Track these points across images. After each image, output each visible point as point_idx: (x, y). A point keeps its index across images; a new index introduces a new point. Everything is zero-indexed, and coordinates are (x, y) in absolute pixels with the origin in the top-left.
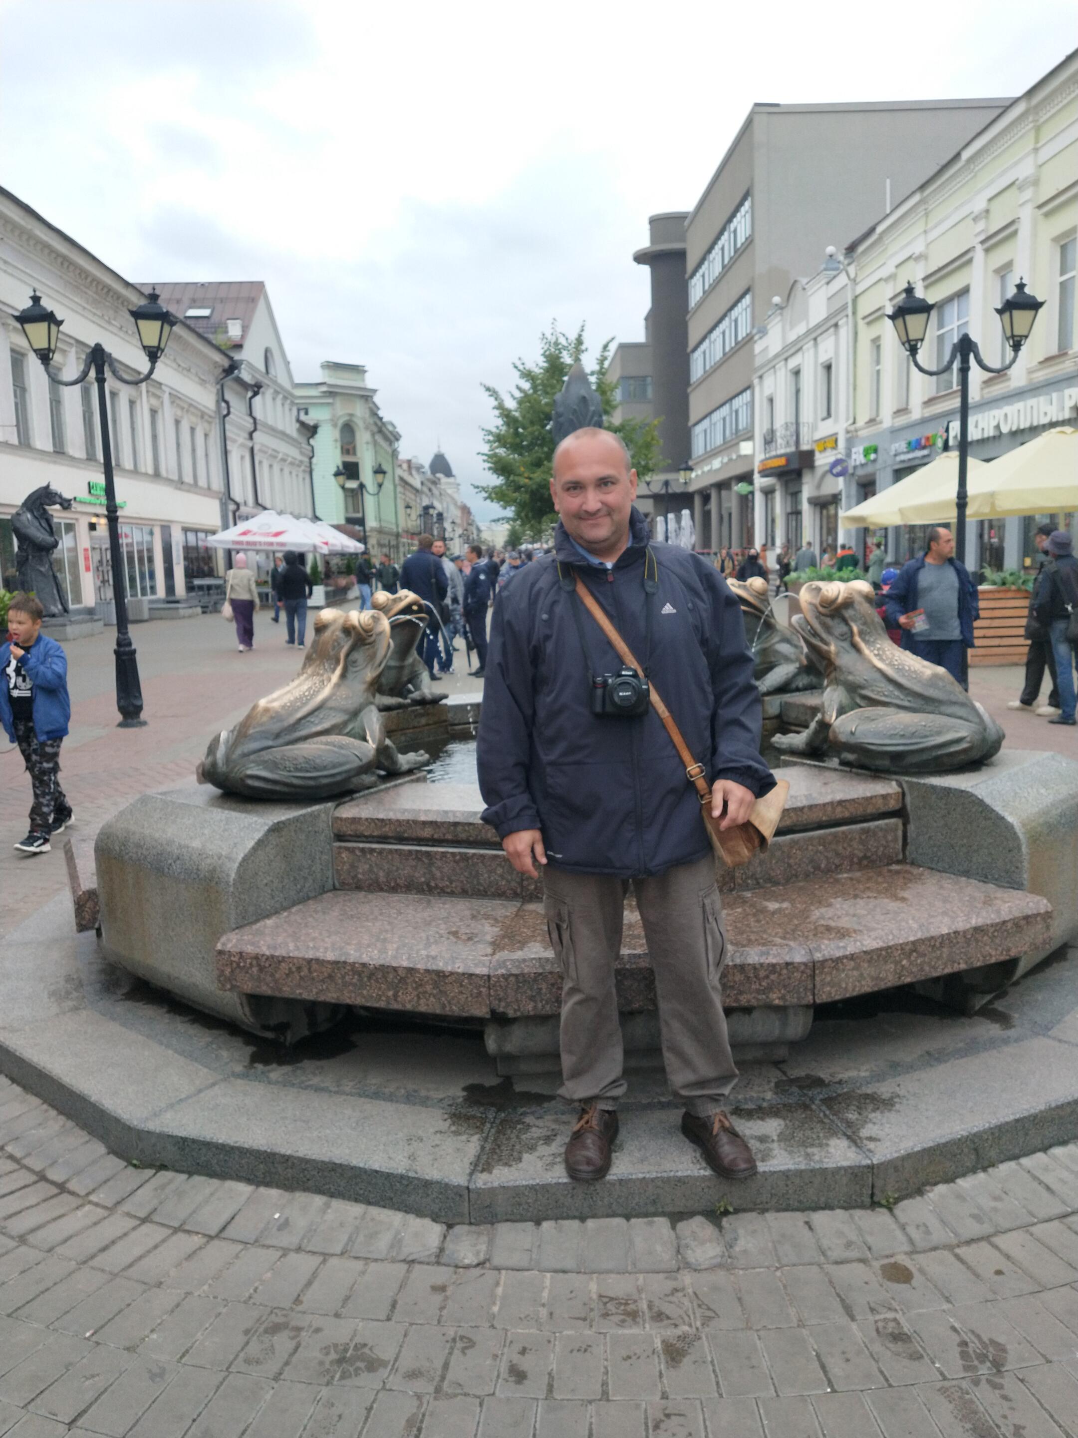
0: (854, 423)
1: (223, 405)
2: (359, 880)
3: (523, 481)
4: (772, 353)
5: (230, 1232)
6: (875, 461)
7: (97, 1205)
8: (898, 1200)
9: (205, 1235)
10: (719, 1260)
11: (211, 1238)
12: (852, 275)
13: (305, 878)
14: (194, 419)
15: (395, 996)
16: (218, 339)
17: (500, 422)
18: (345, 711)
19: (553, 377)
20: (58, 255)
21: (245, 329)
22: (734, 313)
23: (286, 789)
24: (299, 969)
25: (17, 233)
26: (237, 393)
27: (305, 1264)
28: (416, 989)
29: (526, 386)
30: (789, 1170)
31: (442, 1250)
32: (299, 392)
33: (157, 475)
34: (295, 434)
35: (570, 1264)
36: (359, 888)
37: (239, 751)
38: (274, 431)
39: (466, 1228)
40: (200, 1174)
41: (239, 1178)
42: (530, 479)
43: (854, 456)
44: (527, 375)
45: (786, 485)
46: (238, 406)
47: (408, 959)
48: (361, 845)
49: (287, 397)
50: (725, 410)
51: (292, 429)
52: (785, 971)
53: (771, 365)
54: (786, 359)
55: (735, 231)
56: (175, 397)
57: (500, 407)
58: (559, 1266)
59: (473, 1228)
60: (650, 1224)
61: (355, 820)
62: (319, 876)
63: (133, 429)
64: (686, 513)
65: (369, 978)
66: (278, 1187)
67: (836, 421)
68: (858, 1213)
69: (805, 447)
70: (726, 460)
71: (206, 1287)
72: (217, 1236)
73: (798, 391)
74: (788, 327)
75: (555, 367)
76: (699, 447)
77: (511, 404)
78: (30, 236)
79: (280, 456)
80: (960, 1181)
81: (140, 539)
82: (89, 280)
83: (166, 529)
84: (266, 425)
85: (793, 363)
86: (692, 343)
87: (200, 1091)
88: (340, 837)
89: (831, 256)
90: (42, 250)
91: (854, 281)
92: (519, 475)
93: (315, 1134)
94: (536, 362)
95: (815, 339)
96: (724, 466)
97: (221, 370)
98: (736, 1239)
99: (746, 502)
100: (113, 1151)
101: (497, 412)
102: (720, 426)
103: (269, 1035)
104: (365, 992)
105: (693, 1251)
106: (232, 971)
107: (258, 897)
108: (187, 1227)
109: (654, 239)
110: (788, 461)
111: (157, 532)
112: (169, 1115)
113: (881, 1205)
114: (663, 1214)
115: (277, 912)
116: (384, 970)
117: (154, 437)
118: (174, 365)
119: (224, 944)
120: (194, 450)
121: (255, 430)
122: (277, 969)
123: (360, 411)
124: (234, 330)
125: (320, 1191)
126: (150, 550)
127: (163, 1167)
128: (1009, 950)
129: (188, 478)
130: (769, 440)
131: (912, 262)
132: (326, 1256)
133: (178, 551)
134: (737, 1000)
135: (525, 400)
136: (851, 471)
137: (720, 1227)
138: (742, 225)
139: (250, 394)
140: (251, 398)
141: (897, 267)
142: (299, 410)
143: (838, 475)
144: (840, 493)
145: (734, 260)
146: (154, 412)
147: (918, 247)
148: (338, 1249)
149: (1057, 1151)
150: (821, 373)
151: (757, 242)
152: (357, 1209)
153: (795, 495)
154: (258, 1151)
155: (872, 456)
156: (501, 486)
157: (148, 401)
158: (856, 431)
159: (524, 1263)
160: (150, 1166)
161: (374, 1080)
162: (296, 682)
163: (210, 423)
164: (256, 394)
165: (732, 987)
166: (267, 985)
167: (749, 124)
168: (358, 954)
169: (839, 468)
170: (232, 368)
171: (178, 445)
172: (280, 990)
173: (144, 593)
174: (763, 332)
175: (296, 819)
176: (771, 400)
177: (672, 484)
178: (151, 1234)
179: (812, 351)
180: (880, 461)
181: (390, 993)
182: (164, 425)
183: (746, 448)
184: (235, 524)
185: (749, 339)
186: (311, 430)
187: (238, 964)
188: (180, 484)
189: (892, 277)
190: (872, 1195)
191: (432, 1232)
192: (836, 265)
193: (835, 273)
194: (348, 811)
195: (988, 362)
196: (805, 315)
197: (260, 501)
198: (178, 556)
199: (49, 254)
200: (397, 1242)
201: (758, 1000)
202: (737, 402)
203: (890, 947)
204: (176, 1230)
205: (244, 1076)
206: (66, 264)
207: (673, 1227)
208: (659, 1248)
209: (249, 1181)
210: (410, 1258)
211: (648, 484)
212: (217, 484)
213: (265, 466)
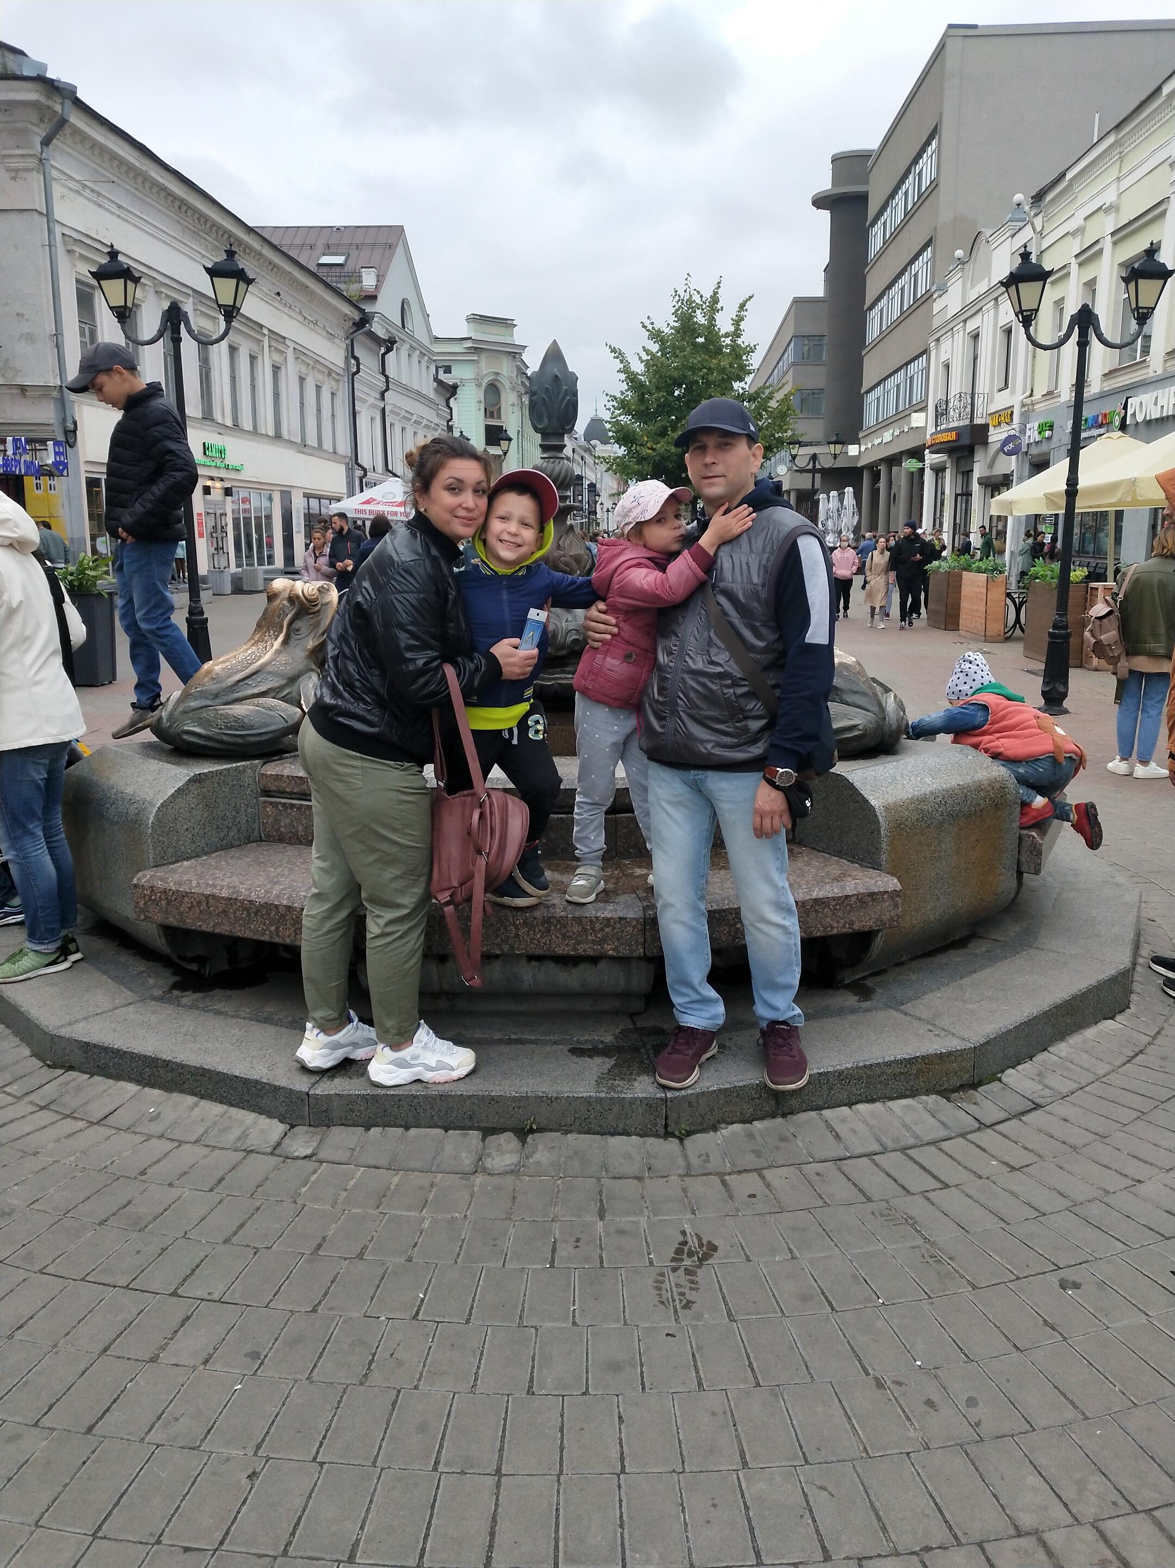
0: (1031, 395)
1: (353, 361)
2: (281, 833)
3: (646, 452)
4: (951, 312)
5: (111, 1120)
6: (1049, 438)
7: (9, 1094)
8: (689, 1133)
9: (88, 1122)
10: (513, 1167)
11: (93, 1124)
12: (1039, 229)
13: (229, 828)
14: (320, 377)
15: (277, 930)
16: (351, 290)
17: (624, 387)
18: (282, 676)
19: (683, 339)
20: (175, 198)
21: (380, 279)
22: (915, 268)
23: (217, 746)
24: (199, 903)
25: (132, 174)
26: (370, 349)
27: (163, 1146)
28: (293, 925)
29: (655, 347)
30: (590, 1097)
31: (279, 1144)
32: (437, 348)
33: (278, 436)
34: (432, 395)
35: (383, 1162)
36: (281, 840)
37: (181, 709)
38: (407, 391)
39: (305, 1128)
40: (99, 1075)
41: (130, 1080)
42: (653, 449)
43: (1028, 433)
44: (656, 335)
45: (957, 463)
46: (369, 362)
47: (288, 898)
48: (283, 801)
49: (425, 353)
50: (900, 376)
51: (429, 388)
52: (618, 925)
53: (949, 327)
54: (965, 321)
55: (920, 173)
56: (300, 353)
57: (626, 370)
58: (373, 1162)
59: (312, 1129)
60: (464, 1136)
61: (278, 777)
62: (244, 826)
63: (253, 387)
64: (849, 490)
65: (256, 914)
66: (160, 1088)
67: (1013, 393)
68: (651, 1140)
69: (978, 421)
70: (897, 433)
71: (72, 1158)
72: (98, 1123)
73: (975, 358)
74: (969, 284)
75: (686, 326)
76: (870, 418)
77: (638, 367)
78: (146, 179)
79: (414, 418)
80: (755, 1123)
81: (258, 505)
82: (209, 224)
83: (286, 495)
84: (400, 384)
85: (971, 326)
86: (868, 302)
87: (116, 1008)
88: (267, 793)
89: (1019, 205)
90: (158, 193)
91: (1041, 234)
92: (642, 445)
93: (198, 1046)
94: (666, 322)
95: (996, 299)
96: (895, 438)
97: (351, 323)
98: (534, 1152)
99: (917, 479)
100: (36, 1055)
101: (623, 376)
102: (893, 395)
103: (194, 967)
104: (252, 926)
105: (493, 1159)
106: (145, 903)
107: (178, 840)
108: (75, 1115)
109: (835, 182)
110: (958, 435)
111: (277, 497)
112: (81, 1025)
113: (673, 1135)
114: (478, 1128)
115: (198, 856)
116: (268, 906)
117: (276, 396)
118: (301, 318)
119: (139, 879)
120: (319, 410)
121: (387, 389)
122: (181, 903)
123: (506, 369)
124: (369, 280)
125: (193, 1094)
126: (269, 517)
127: (71, 1068)
128: (852, 923)
129: (312, 441)
130: (941, 413)
131: (1101, 214)
132: (181, 1143)
133: (298, 518)
134: (575, 949)
135: (652, 364)
136: (1024, 449)
137: (524, 1142)
138: (927, 166)
139: (383, 350)
140: (383, 355)
141: (1086, 219)
142: (437, 368)
143: (1010, 454)
144: (1012, 474)
145: (918, 206)
146: (276, 369)
147: (1110, 197)
148: (194, 1138)
149: (862, 1107)
150: (1001, 337)
151: (942, 186)
152: (218, 1108)
153: (968, 474)
154: (145, 1056)
155: (1048, 433)
156: (624, 456)
157: (270, 357)
158: (1033, 404)
159: (344, 1160)
160: (62, 1067)
161: (269, 1008)
162: (245, 647)
163: (338, 381)
164: (389, 350)
165: (570, 937)
166: (174, 917)
167: (941, 48)
168: (247, 893)
169: (1011, 446)
170: (364, 321)
171: (302, 404)
172: (184, 922)
173: (261, 563)
174: (943, 290)
175: (220, 772)
176: (947, 367)
177: (821, 457)
178: (46, 1116)
179: (992, 312)
180: (1055, 438)
181: (273, 928)
182: (287, 381)
183: (918, 420)
184: (362, 491)
185: (928, 297)
186: (452, 390)
187: (150, 899)
188: (303, 446)
189: (1079, 231)
190: (666, 1126)
191: (276, 1128)
192: (1024, 216)
193: (1022, 224)
194: (272, 769)
195: (1108, 336)
196: (988, 272)
197: (390, 468)
198: (299, 524)
199: (166, 198)
200: (244, 1136)
201: (594, 949)
202: (913, 368)
203: (723, 911)
204: (66, 1116)
205: (160, 999)
206: (184, 208)
207: (483, 1140)
208: (464, 1155)
209: (138, 1082)
210: (251, 1148)
211: (794, 457)
212: (344, 448)
213: (398, 429)
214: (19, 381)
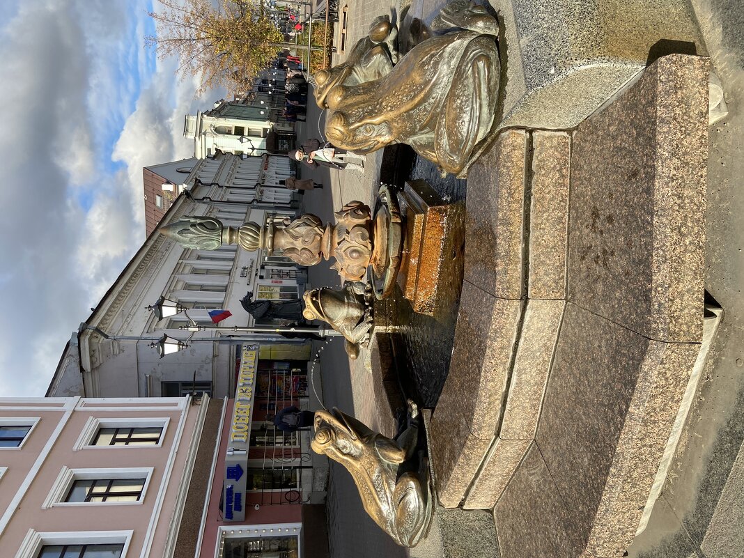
1: (205, 200)
26: (199, 191)
34: (220, 162)
38: (218, 174)
46: (204, 192)
49: (201, 163)
51: (217, 164)
79: (231, 172)
82: (142, 264)
84: (215, 179)
97: (187, 200)
121: (217, 184)
123: (209, 121)
124: (168, 188)
139: (200, 184)
140: (202, 185)
142: (208, 158)
163: (214, 208)
164: (200, 182)
170: (186, 194)
186: (218, 151)
212: (244, 209)
213: (236, 181)
214: (211, 357)
